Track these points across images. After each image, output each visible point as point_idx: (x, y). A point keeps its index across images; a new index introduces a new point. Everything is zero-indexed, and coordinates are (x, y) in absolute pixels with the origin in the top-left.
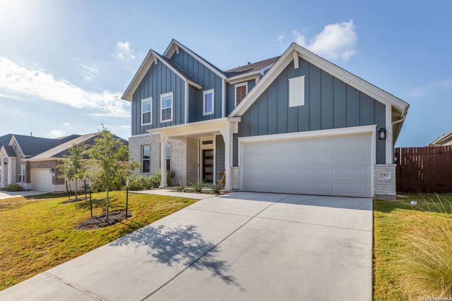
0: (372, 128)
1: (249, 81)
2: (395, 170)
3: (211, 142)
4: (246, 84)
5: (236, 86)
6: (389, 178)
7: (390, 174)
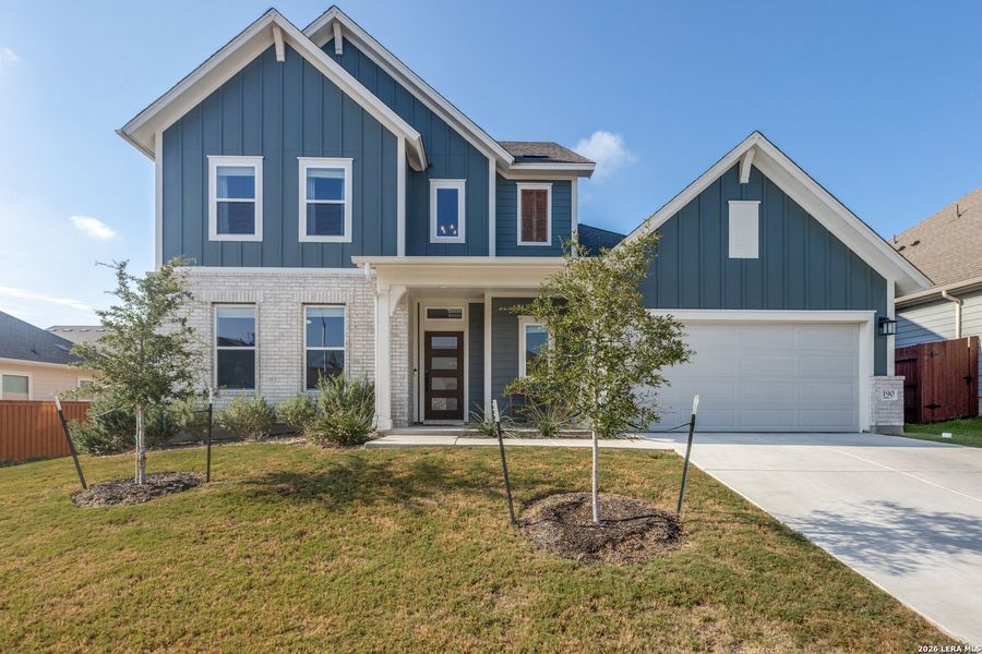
0: (869, 316)
1: (556, 184)
2: (902, 386)
3: (457, 315)
4: (548, 187)
5: (521, 187)
6: (895, 398)
7: (896, 392)
